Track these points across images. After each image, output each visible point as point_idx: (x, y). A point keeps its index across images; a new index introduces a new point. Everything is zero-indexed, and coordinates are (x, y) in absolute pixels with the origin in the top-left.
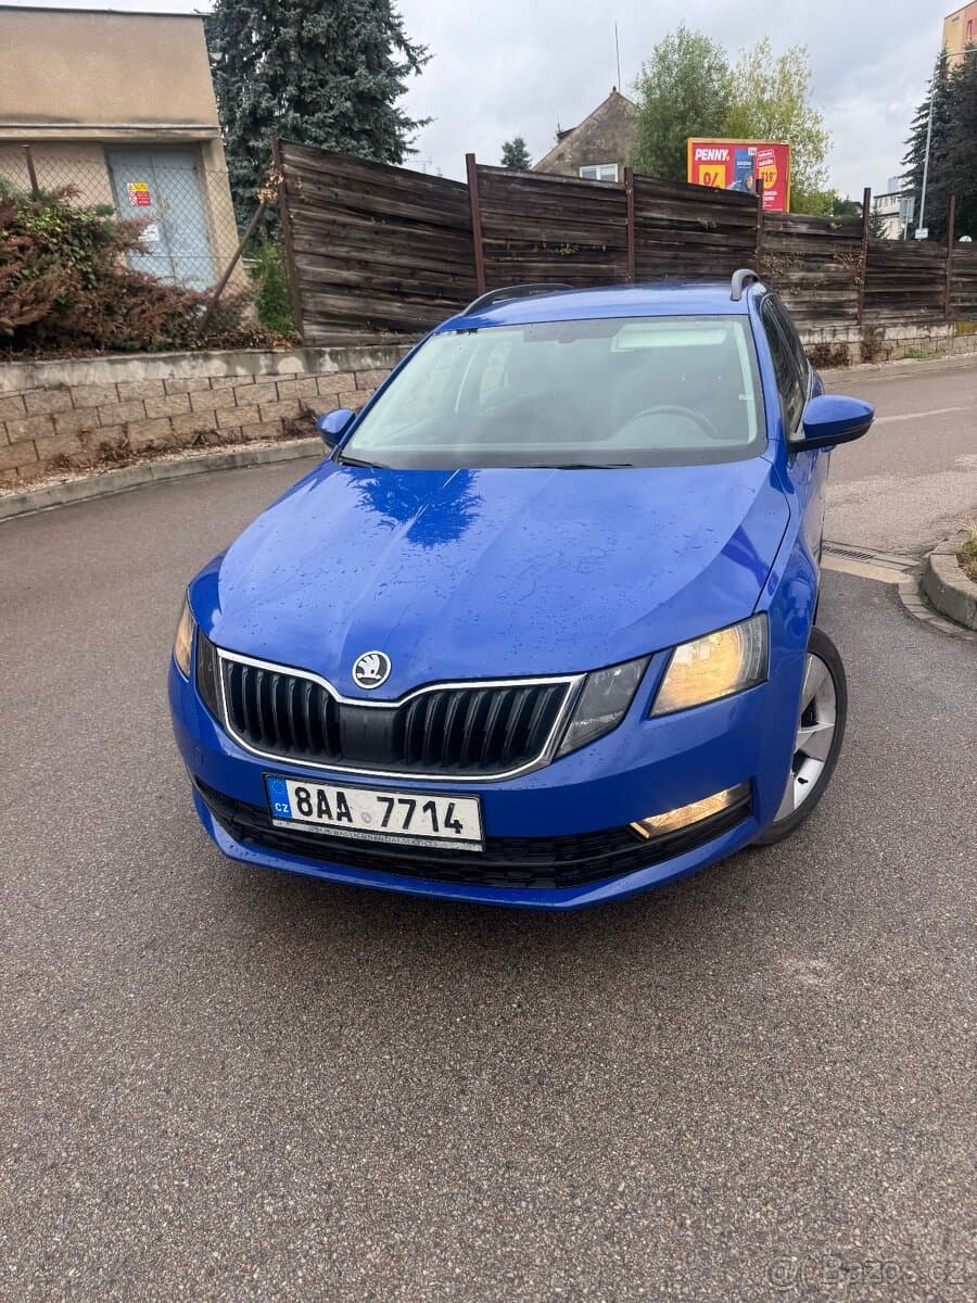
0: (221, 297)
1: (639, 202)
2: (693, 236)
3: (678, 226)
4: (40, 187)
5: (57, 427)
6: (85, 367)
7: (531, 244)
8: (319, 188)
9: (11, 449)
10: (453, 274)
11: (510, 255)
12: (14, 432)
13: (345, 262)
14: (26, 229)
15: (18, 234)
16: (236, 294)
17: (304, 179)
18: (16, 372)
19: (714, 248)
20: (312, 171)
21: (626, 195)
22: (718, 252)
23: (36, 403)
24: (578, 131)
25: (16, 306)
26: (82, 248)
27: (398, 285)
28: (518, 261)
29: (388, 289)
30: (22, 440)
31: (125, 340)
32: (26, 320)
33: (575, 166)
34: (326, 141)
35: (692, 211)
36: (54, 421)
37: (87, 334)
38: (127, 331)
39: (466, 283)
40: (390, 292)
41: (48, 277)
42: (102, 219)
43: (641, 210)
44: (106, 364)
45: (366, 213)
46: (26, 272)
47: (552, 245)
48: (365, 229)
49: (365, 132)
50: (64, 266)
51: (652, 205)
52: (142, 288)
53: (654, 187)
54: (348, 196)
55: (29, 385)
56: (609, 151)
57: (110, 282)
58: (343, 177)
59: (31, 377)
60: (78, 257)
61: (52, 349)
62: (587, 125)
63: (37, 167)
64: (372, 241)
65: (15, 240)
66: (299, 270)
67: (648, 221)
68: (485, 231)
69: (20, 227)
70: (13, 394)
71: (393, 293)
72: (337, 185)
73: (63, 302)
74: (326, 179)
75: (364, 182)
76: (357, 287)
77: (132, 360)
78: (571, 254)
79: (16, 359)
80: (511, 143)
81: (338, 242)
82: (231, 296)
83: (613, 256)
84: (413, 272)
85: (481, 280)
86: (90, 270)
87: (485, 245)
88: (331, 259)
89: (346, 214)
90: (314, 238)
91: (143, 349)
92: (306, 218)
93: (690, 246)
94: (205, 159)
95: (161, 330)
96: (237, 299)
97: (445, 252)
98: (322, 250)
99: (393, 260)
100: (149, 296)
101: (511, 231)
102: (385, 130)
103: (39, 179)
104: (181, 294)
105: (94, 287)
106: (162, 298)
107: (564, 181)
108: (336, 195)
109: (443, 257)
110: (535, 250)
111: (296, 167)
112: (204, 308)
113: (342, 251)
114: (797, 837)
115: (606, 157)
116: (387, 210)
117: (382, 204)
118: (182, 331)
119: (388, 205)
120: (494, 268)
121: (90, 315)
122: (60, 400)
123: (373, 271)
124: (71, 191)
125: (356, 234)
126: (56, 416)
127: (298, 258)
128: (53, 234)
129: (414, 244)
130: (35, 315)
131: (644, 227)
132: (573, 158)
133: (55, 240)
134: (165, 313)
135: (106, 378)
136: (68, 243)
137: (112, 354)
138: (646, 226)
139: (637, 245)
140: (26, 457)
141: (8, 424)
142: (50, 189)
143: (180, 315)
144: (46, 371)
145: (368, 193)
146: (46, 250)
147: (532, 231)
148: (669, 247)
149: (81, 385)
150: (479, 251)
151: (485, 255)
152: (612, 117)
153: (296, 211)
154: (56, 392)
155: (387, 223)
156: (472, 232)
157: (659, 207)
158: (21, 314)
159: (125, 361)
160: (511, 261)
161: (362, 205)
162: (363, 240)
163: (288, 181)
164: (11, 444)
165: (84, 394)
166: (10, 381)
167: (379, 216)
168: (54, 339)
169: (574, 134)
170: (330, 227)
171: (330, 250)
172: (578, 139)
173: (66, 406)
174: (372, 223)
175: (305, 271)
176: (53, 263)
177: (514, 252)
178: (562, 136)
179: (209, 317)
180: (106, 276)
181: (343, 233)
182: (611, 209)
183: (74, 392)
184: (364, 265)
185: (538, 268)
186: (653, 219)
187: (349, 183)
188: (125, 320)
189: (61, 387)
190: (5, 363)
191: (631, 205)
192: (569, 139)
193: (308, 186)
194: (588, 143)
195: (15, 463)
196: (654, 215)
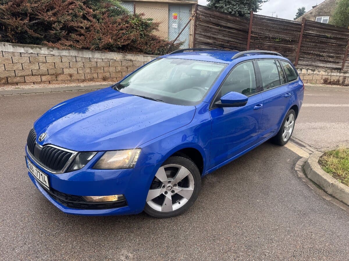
0: (174, 43)
1: (306, 28)
2: (324, 40)
3: (319, 36)
4: (136, 13)
5: (128, 70)
6: (137, 57)
7: (266, 37)
8: (206, 18)
9: (116, 73)
10: (240, 43)
11: (259, 40)
12: (118, 69)
13: (209, 38)
14: (129, 23)
15: (128, 24)
16: (178, 43)
17: (202, 15)
18: (121, 56)
19: (331, 44)
20: (205, 13)
21: (302, 26)
22: (332, 45)
23: (124, 63)
24: (319, 6)
25: (122, 40)
26: (142, 28)
27: (223, 45)
28: (261, 42)
29: (219, 45)
30: (119, 72)
31: (148, 51)
32: (125, 44)
33: (315, 16)
34: (236, 5)
35: (325, 32)
36: (127, 68)
37: (139, 49)
38: (149, 49)
39: (244, 46)
40: (220, 46)
41: (132, 34)
42: (149, 22)
43: (306, 30)
44: (143, 57)
45: (218, 25)
46: (127, 33)
47: (273, 38)
48: (216, 29)
49: (247, 3)
50: (137, 32)
51: (310, 29)
52: (155, 39)
53: (312, 24)
54: (213, 20)
55: (123, 59)
56: (327, 13)
57: (148, 37)
58: (213, 15)
59: (124, 57)
60: (141, 30)
61: (131, 51)
62: (322, 5)
63: (136, 8)
64: (218, 33)
65: (127, 25)
66: (196, 38)
67: (307, 34)
68: (252, 32)
69: (128, 22)
70: (119, 60)
71: (221, 47)
72: (211, 17)
73: (134, 40)
74: (209, 15)
75: (219, 17)
76: (211, 44)
77: (149, 56)
78: (279, 41)
79: (122, 52)
80: (301, 9)
81: (208, 32)
82: (177, 43)
83: (293, 43)
84: (228, 42)
85: (248, 46)
86: (143, 33)
87: (251, 36)
88: (205, 36)
89: (212, 25)
90: (202, 30)
91: (152, 54)
92: (200, 25)
93: (322, 42)
94: (193, 8)
95: (158, 50)
96: (178, 44)
97: (239, 37)
98: (204, 34)
99: (223, 38)
100: (156, 41)
101: (260, 33)
102: (253, 3)
103: (136, 11)
104: (165, 41)
105: (143, 37)
106: (159, 42)
107: (281, 20)
108: (210, 20)
109: (237, 38)
110: (267, 39)
111: (200, 12)
112: (170, 46)
113: (209, 34)
114: (171, 219)
115: (325, 14)
116: (224, 25)
117: (223, 23)
118: (163, 51)
119: (224, 23)
120: (252, 43)
121: (141, 44)
122: (130, 64)
123: (216, 40)
124: (143, 14)
125: (213, 30)
126: (128, 67)
127: (196, 35)
128: (135, 24)
129: (230, 34)
130: (127, 43)
131: (306, 36)
132: (315, 14)
133: (135, 26)
134: (159, 46)
135: (142, 60)
136: (139, 27)
137: (145, 54)
138: (307, 35)
139: (302, 41)
140: (119, 76)
141: (117, 67)
142: (138, 14)
143: (163, 47)
144: (128, 56)
145: (219, 20)
146: (133, 28)
147: (267, 34)
148: (314, 42)
149: (135, 61)
150: (249, 37)
151: (251, 39)
152: (331, 3)
153: (198, 23)
154: (129, 61)
155: (223, 28)
156: (248, 32)
157: (313, 30)
158: (123, 42)
159: (147, 56)
160: (259, 41)
161: (217, 22)
162: (215, 32)
163: (198, 15)
164: (116, 72)
165: (136, 63)
166: (119, 57)
167: (221, 26)
168: (132, 49)
169: (317, 7)
170: (206, 28)
171: (206, 34)
172: (318, 8)
173: (131, 65)
174: (219, 28)
175: (197, 39)
176: (134, 31)
177: (260, 39)
178: (313, 7)
179: (170, 48)
180: (147, 35)
181: (210, 30)
182: (295, 29)
183: (134, 62)
184: (214, 38)
185: (267, 44)
186: (310, 33)
187: (214, 17)
188: (149, 46)
189: (131, 60)
190: (119, 53)
191: (303, 29)
192: (315, 8)
193: (202, 17)
194: (321, 10)
195: (116, 77)
196: (310, 32)
